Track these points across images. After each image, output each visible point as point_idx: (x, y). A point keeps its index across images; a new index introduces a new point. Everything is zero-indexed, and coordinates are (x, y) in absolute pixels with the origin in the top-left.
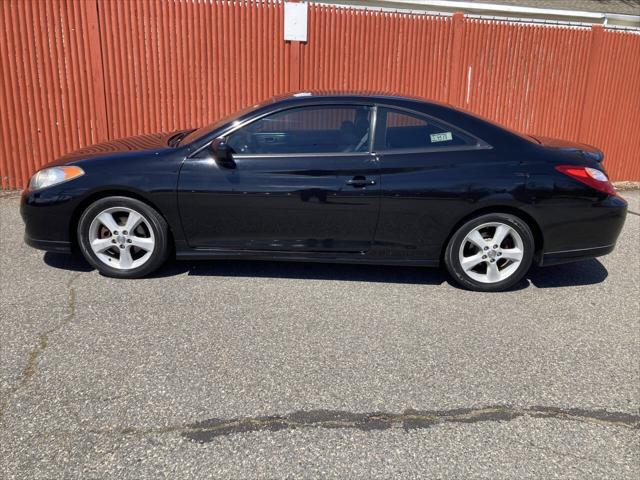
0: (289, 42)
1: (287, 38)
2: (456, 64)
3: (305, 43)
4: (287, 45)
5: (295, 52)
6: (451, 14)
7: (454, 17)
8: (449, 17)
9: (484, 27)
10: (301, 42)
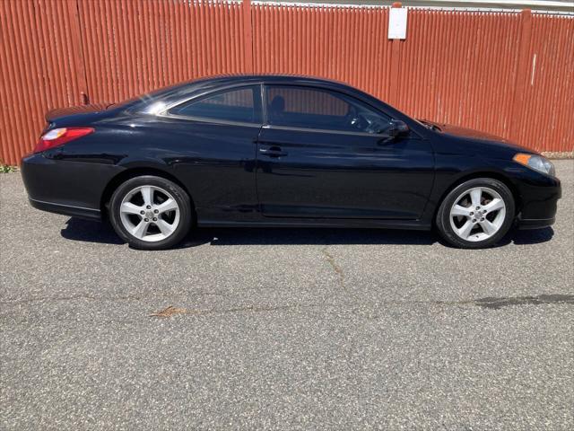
0: (392, 40)
1: (390, 37)
2: (523, 53)
3: (403, 40)
4: (390, 43)
5: (396, 47)
6: (520, 11)
7: (523, 13)
8: (519, 13)
9: (547, 20)
10: (401, 40)
